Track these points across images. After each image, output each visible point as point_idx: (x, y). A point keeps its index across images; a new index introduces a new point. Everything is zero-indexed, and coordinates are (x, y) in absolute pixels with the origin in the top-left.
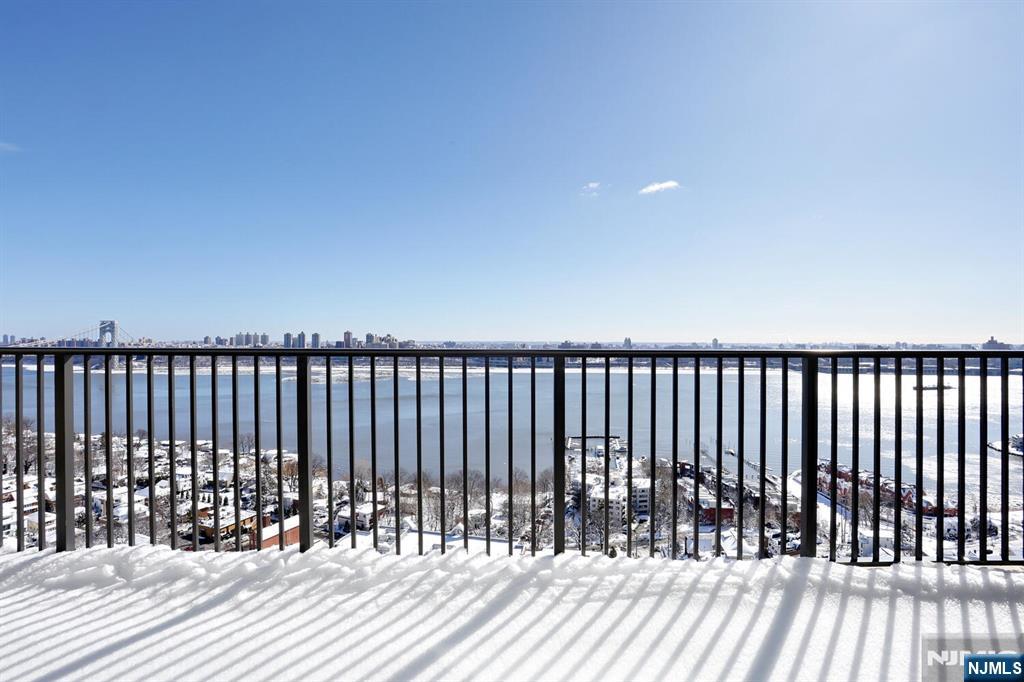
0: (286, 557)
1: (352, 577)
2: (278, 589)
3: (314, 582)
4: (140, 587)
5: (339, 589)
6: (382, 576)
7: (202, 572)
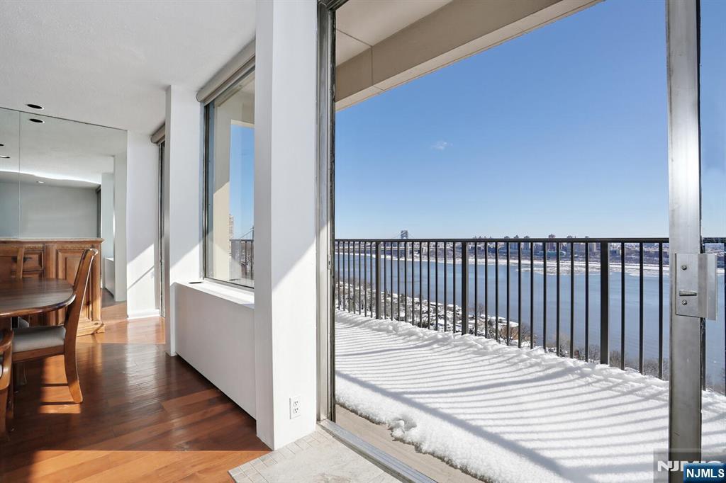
0: (455, 336)
1: (481, 349)
2: (449, 347)
3: (464, 347)
4: (400, 336)
5: (474, 352)
6: (496, 351)
7: (422, 335)
